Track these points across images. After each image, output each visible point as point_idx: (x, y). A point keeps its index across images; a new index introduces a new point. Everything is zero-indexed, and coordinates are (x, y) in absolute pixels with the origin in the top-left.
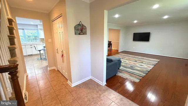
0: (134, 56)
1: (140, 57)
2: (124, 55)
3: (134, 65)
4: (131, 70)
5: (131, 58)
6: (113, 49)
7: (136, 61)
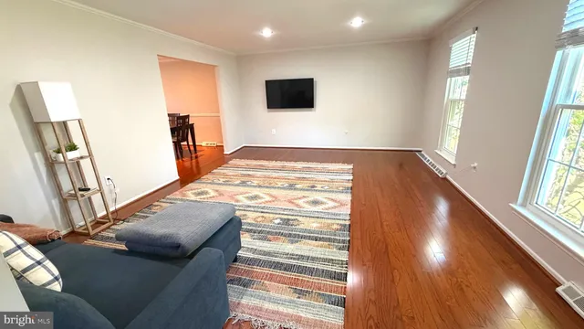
0: (279, 164)
1: (300, 165)
2: (249, 168)
3: (291, 207)
4: (289, 248)
5: (275, 175)
6: (204, 144)
7: (292, 187)
